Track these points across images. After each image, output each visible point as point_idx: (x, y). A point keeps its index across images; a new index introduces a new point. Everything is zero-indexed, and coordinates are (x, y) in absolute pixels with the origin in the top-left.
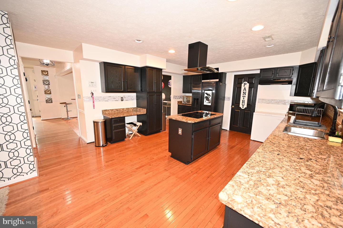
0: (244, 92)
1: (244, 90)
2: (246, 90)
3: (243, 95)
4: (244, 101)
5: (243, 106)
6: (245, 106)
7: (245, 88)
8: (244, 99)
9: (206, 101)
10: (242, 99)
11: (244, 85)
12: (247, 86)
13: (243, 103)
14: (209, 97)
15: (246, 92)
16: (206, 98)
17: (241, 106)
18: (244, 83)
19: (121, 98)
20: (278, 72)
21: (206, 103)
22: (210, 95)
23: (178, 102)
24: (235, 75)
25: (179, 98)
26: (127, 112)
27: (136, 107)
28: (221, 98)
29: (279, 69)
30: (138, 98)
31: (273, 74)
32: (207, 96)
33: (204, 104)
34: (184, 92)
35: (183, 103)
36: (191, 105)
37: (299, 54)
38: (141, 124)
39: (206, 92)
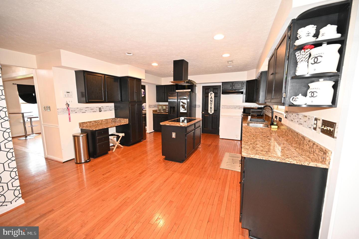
0: (211, 100)
1: (211, 99)
2: (212, 99)
3: (211, 102)
4: (211, 108)
5: (211, 112)
6: (213, 112)
7: (211, 97)
8: (211, 106)
9: (182, 109)
10: (209, 105)
11: (211, 94)
12: (213, 95)
13: (211, 109)
14: (185, 105)
15: (212, 100)
16: (182, 106)
17: (209, 112)
18: (211, 93)
19: (99, 108)
20: (234, 85)
21: (182, 110)
22: (185, 103)
23: (153, 111)
24: (203, 86)
25: (154, 107)
26: (106, 123)
27: (114, 117)
28: (193, 105)
29: (235, 83)
30: (116, 108)
31: (231, 86)
32: (182, 104)
33: (181, 112)
34: (158, 101)
35: (158, 111)
36: (168, 114)
37: (246, 73)
38: (123, 134)
39: (181, 100)
